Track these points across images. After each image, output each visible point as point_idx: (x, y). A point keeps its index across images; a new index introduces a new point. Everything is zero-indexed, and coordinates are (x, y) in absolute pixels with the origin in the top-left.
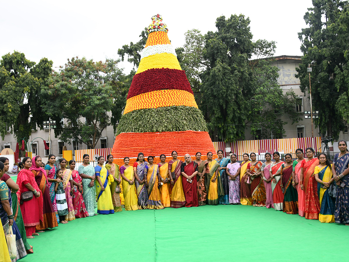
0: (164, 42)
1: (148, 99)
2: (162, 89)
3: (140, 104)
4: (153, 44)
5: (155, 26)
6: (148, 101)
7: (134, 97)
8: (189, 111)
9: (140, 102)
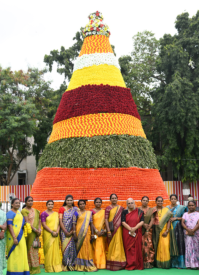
0: (105, 50)
2: (100, 112)
5: (93, 28)
7: (63, 121)
8: (134, 141)
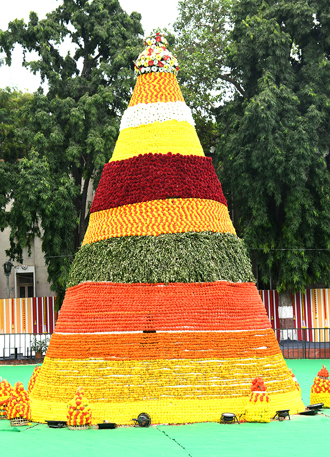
0: (171, 97)
1: (140, 217)
2: (169, 198)
3: (124, 225)
4: (148, 101)
5: (152, 61)
6: (140, 220)
9: (124, 222)
